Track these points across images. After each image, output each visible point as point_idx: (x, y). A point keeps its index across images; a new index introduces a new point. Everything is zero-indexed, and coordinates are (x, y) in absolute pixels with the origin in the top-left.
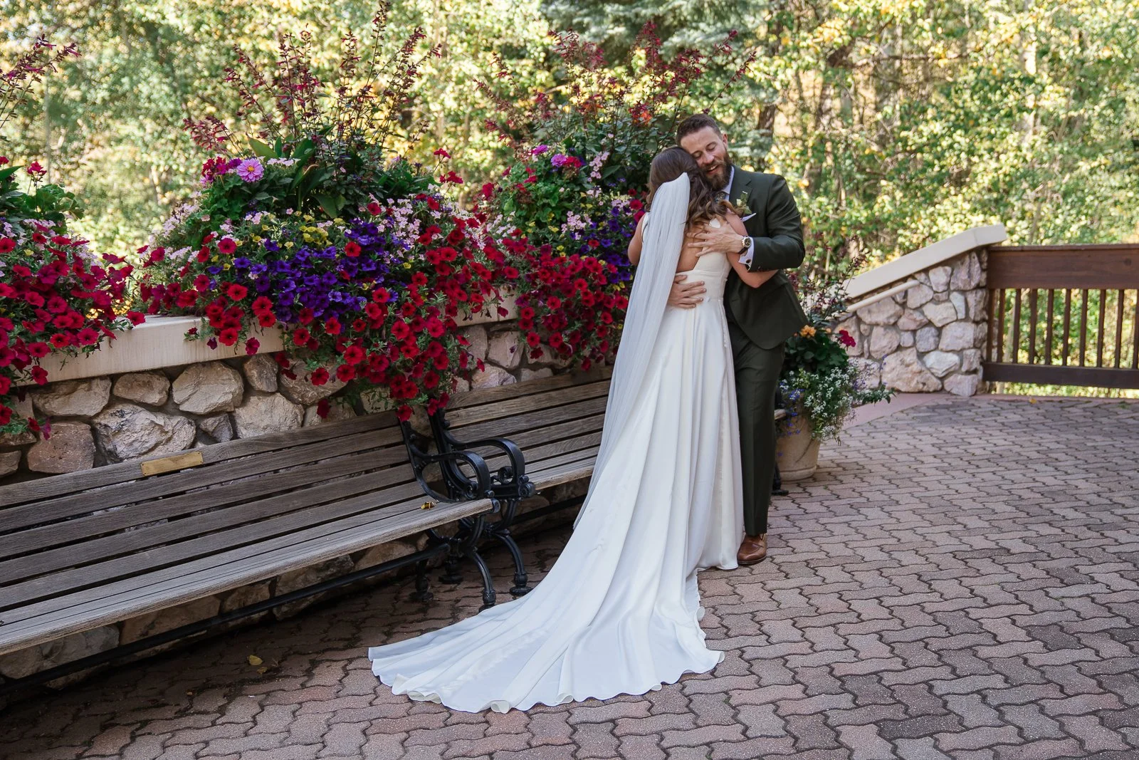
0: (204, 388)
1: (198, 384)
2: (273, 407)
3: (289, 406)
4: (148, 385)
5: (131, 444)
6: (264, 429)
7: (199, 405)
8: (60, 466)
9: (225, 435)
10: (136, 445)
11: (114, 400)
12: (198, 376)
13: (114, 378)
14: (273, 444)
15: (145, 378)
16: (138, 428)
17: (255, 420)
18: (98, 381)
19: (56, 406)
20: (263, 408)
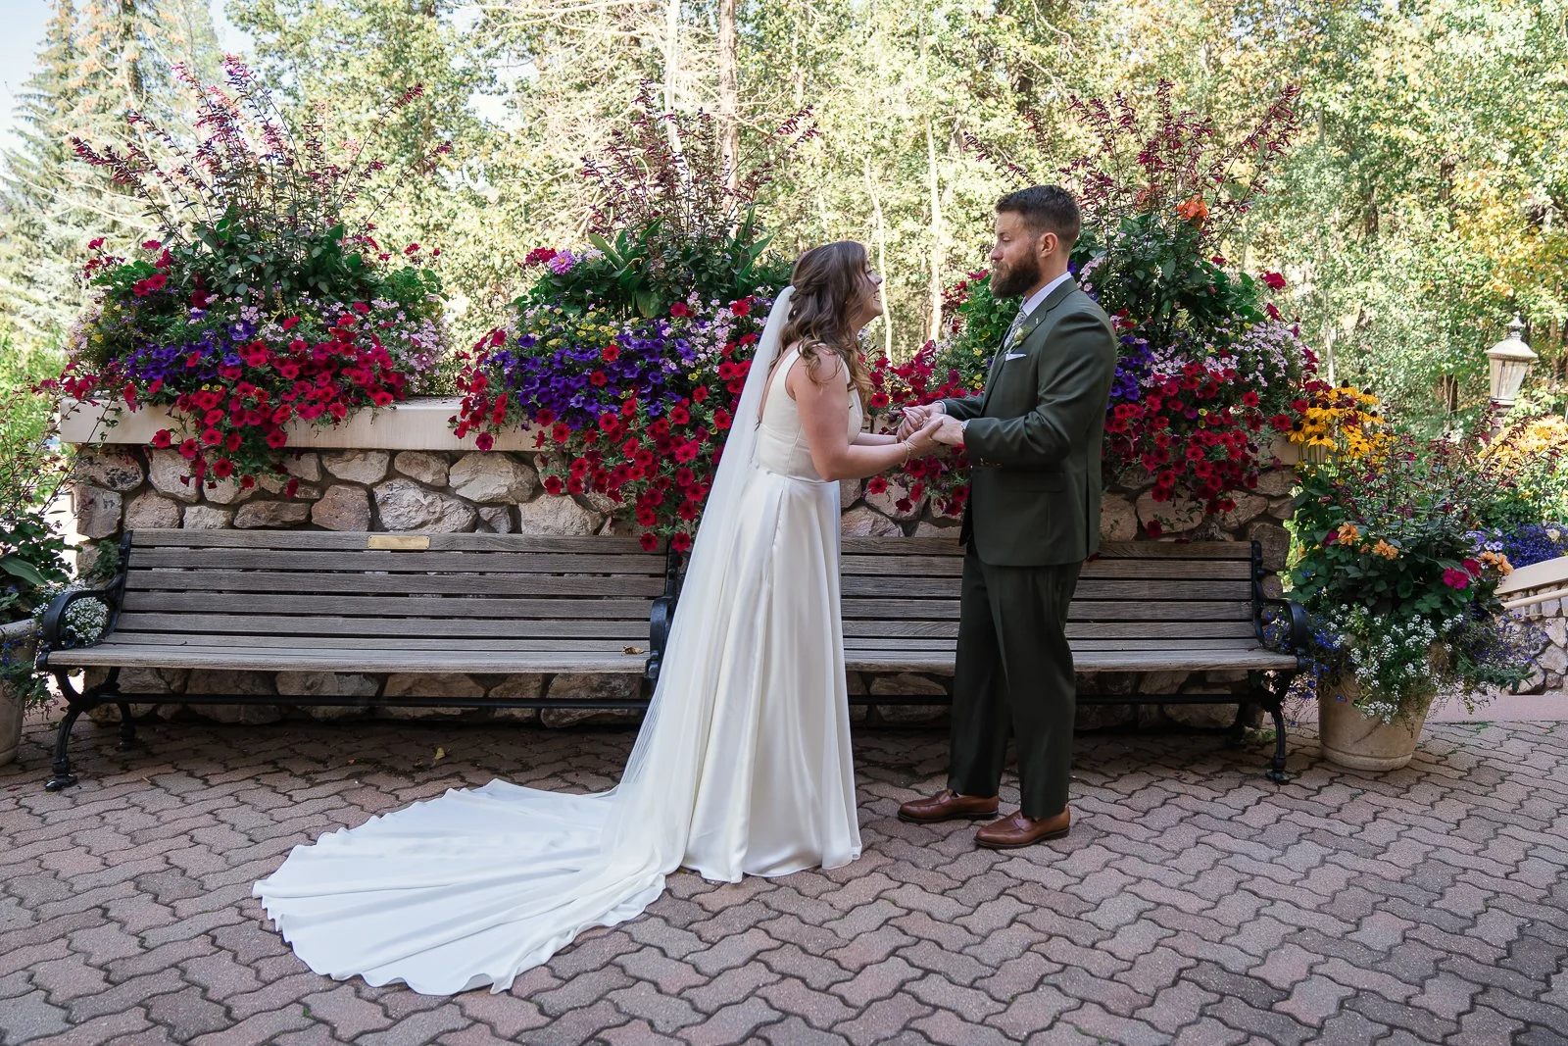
0: (482, 477)
1: (477, 472)
2: (559, 509)
3: (578, 510)
4: (425, 465)
5: (397, 517)
6: (546, 529)
7: (474, 492)
8: (336, 523)
9: (504, 526)
10: (403, 519)
11: (391, 474)
12: (476, 463)
13: (393, 454)
14: (555, 546)
15: (422, 457)
16: (405, 503)
17: (535, 518)
18: (374, 454)
19: (336, 469)
20: (547, 508)
